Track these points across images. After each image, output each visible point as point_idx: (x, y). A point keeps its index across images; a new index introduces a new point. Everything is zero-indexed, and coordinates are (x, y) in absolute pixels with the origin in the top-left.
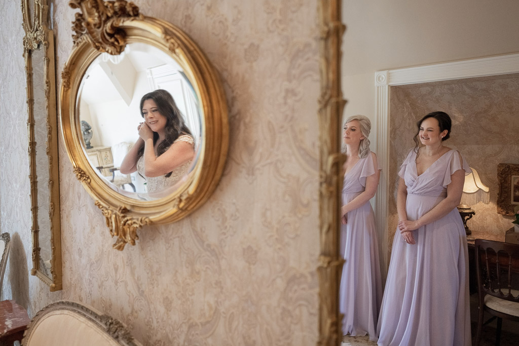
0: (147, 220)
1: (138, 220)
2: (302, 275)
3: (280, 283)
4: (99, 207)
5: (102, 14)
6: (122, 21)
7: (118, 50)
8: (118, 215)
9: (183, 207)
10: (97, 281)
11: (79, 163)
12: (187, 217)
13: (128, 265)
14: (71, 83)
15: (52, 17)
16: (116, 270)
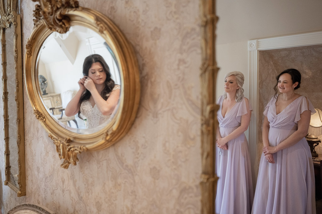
0: (84, 148)
1: (78, 148)
2: (190, 187)
3: (175, 193)
4: (51, 138)
5: (54, 6)
6: (67, 11)
7: (65, 30)
8: (65, 144)
9: (109, 139)
10: (50, 190)
11: (38, 107)
12: (112, 146)
13: (72, 179)
14: (33, 52)
15: (19, 6)
16: (63, 182)
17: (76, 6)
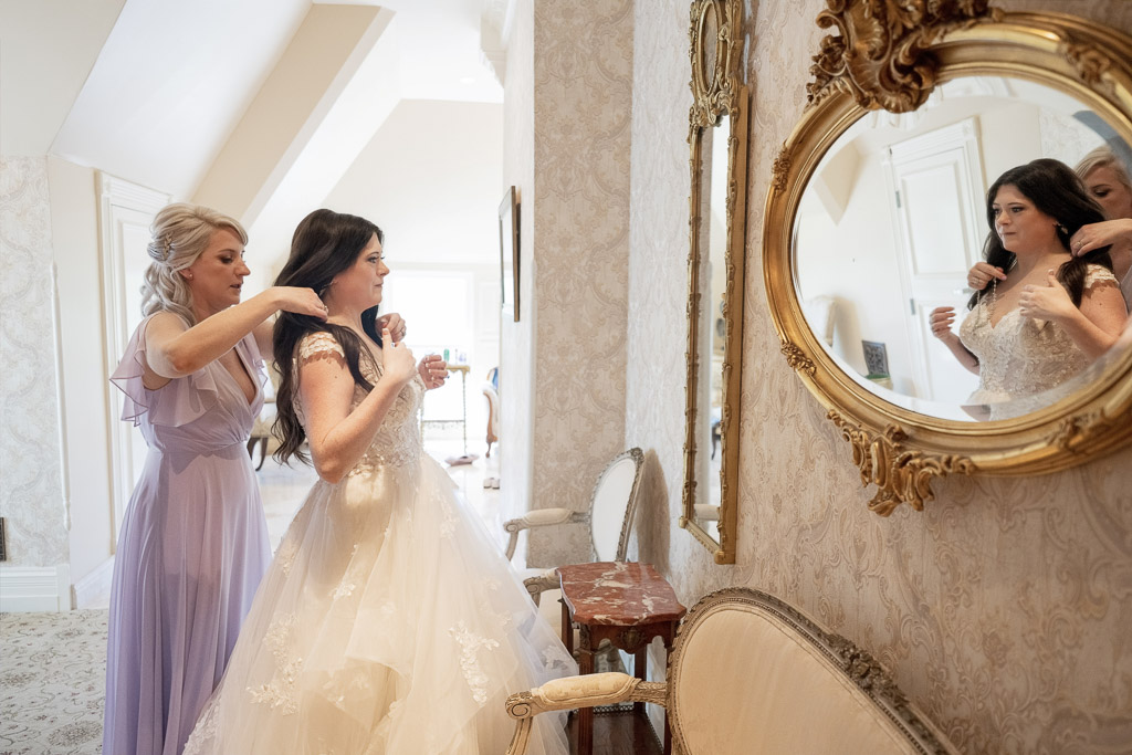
0: (964, 462)
1: (939, 459)
4: (838, 424)
5: (893, 28)
6: (941, 33)
7: (914, 101)
8: (886, 444)
9: (1080, 444)
10: (812, 564)
11: (794, 335)
12: (1072, 468)
13: (892, 547)
14: (790, 181)
15: (745, 62)
16: (860, 551)
17: (982, 12)
